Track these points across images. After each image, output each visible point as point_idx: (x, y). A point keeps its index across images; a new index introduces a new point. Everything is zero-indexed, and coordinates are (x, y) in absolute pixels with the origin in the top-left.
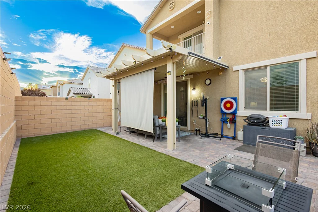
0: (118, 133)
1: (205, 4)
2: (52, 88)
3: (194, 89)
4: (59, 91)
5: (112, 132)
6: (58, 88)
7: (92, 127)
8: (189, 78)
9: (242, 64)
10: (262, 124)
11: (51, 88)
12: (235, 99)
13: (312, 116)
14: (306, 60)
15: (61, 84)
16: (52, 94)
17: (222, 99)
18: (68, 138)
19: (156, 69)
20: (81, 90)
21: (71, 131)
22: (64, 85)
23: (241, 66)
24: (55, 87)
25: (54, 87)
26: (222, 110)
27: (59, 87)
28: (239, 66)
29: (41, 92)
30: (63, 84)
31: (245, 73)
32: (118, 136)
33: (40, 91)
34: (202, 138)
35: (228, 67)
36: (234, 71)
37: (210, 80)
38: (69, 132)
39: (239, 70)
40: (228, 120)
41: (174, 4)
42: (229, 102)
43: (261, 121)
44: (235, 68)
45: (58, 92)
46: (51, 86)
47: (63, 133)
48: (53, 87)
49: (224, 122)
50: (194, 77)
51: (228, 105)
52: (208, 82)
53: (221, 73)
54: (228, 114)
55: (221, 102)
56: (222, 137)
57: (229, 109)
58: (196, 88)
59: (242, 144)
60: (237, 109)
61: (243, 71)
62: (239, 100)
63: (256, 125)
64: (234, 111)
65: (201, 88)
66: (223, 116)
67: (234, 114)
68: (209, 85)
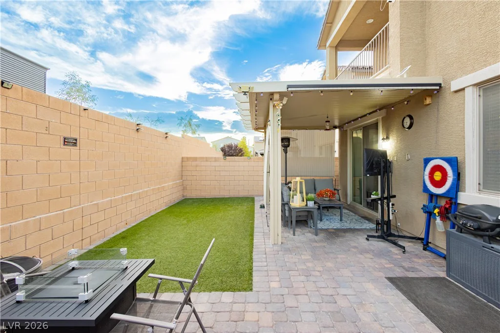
3: (388, 138)
8: (378, 117)
9: (474, 70)
10: (489, 236)
17: (427, 161)
23: (469, 75)
26: (425, 186)
28: (466, 76)
31: (481, 94)
34: (370, 239)
35: (439, 85)
36: (456, 92)
37: (411, 118)
39: (463, 89)
40: (436, 211)
42: (438, 168)
43: (485, 226)
44: (455, 85)
49: (430, 214)
50: (387, 113)
51: (438, 176)
52: (407, 122)
53: (428, 101)
54: (437, 196)
55: (425, 167)
56: (425, 249)
57: (439, 184)
58: (391, 137)
59: (443, 274)
60: (458, 185)
61: (476, 89)
62: (464, 163)
63: (476, 235)
64: (448, 191)
65: (397, 137)
66: (431, 201)
67: (452, 198)
68: (410, 128)
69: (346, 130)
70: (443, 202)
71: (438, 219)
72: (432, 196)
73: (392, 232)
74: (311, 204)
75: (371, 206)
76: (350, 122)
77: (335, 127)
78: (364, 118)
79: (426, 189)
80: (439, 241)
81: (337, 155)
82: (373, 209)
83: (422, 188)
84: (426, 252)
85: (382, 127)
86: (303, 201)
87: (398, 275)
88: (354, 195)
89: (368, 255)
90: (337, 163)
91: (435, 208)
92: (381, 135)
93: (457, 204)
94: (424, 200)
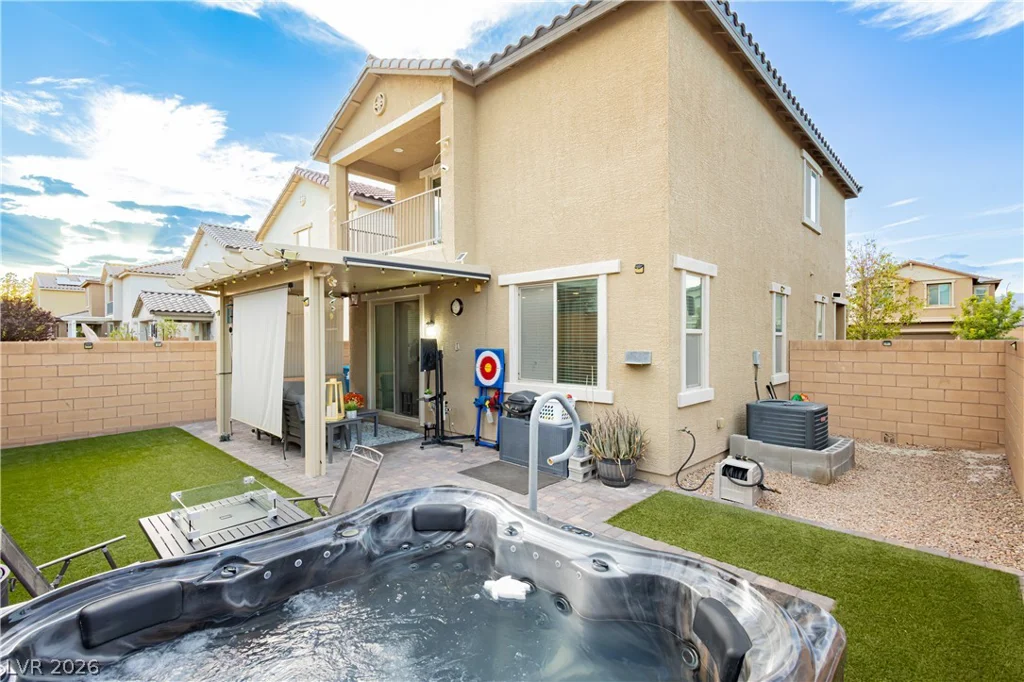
0: (224, 439)
1: (439, 118)
2: (88, 288)
3: (432, 322)
4: (111, 299)
5: (211, 437)
6: (107, 290)
7: (167, 422)
8: (421, 293)
9: (514, 271)
11: (85, 286)
12: (500, 353)
13: (614, 397)
14: (605, 276)
15: (117, 277)
16: (88, 307)
17: (478, 352)
18: (81, 453)
19: (290, 285)
20: (180, 299)
21: (101, 435)
22: (126, 281)
23: (512, 275)
24: (97, 284)
25: (95, 286)
26: (477, 378)
27: (111, 286)
28: (509, 275)
29: (35, 312)
30: (122, 278)
31: (520, 294)
32: (222, 446)
33: (32, 306)
34: (425, 447)
35: (489, 276)
36: (502, 286)
37: (461, 303)
38: (94, 436)
39: (508, 286)
40: (487, 403)
41: (383, 100)
42: (488, 360)
43: (526, 407)
44: (502, 280)
45: (107, 301)
46: (83, 282)
47: (76, 441)
48: (91, 286)
49: (481, 407)
50: (431, 291)
51: (488, 368)
52: (456, 308)
53: (478, 289)
54: (488, 388)
55: (477, 359)
56: (477, 445)
57: (488, 376)
58: (436, 321)
59: (497, 459)
60: (503, 378)
61: (516, 288)
62: (508, 355)
63: (520, 417)
64: (497, 382)
65: (445, 322)
66: (481, 394)
67: (498, 388)
68: (459, 314)
69: (366, 303)
70: (492, 394)
71: (488, 410)
72: (483, 389)
73: (446, 434)
74: (352, 415)
75: (408, 410)
76: (375, 291)
77: (344, 295)
78: (397, 291)
79: (477, 382)
80: (490, 434)
81: (346, 337)
82: (411, 415)
83: (473, 381)
84: (479, 447)
85: (425, 307)
86: (339, 411)
87: (467, 468)
88: (377, 401)
89: (432, 461)
90: (347, 353)
91: (485, 401)
92: (423, 320)
93: (504, 394)
94: (475, 394)
